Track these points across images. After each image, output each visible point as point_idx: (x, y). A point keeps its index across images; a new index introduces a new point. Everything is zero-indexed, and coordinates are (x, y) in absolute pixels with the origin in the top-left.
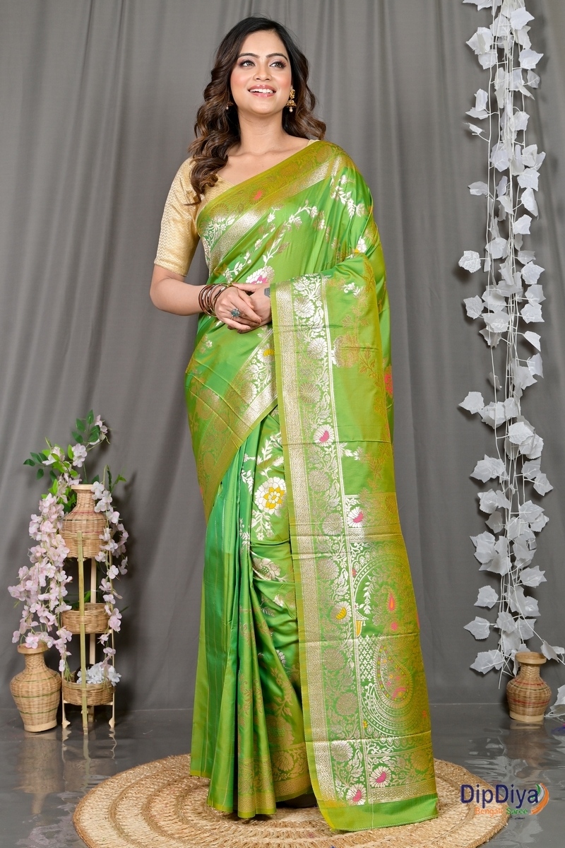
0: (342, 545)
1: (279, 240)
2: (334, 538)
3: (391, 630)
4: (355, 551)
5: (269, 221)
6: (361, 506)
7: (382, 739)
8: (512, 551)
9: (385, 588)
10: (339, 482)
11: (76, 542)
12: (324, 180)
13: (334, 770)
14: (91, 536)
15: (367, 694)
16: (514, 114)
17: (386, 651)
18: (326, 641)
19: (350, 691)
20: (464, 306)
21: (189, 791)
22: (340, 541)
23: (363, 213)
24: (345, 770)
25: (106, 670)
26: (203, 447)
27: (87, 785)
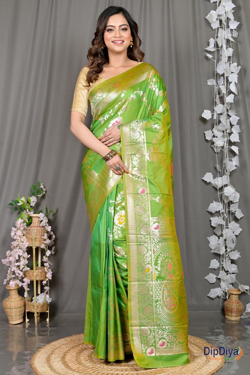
0: (149, 239)
1: (126, 105)
2: (146, 236)
3: (169, 278)
4: (155, 242)
5: (122, 96)
6: (158, 222)
7: (164, 327)
8: (225, 244)
9: (167, 259)
10: (149, 211)
11: (32, 239)
12: (146, 80)
13: (141, 340)
14: (39, 237)
15: (158, 306)
16: (227, 49)
17: (167, 287)
18: (140, 282)
19: (150, 305)
20: (205, 134)
21: (82, 350)
22: (148, 237)
23: (162, 94)
24: (146, 340)
25: (45, 297)
26: (90, 196)
27: (37, 348)
